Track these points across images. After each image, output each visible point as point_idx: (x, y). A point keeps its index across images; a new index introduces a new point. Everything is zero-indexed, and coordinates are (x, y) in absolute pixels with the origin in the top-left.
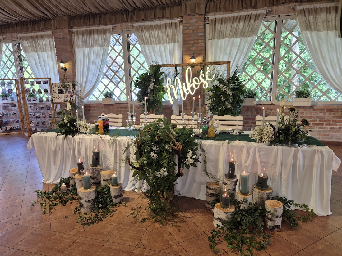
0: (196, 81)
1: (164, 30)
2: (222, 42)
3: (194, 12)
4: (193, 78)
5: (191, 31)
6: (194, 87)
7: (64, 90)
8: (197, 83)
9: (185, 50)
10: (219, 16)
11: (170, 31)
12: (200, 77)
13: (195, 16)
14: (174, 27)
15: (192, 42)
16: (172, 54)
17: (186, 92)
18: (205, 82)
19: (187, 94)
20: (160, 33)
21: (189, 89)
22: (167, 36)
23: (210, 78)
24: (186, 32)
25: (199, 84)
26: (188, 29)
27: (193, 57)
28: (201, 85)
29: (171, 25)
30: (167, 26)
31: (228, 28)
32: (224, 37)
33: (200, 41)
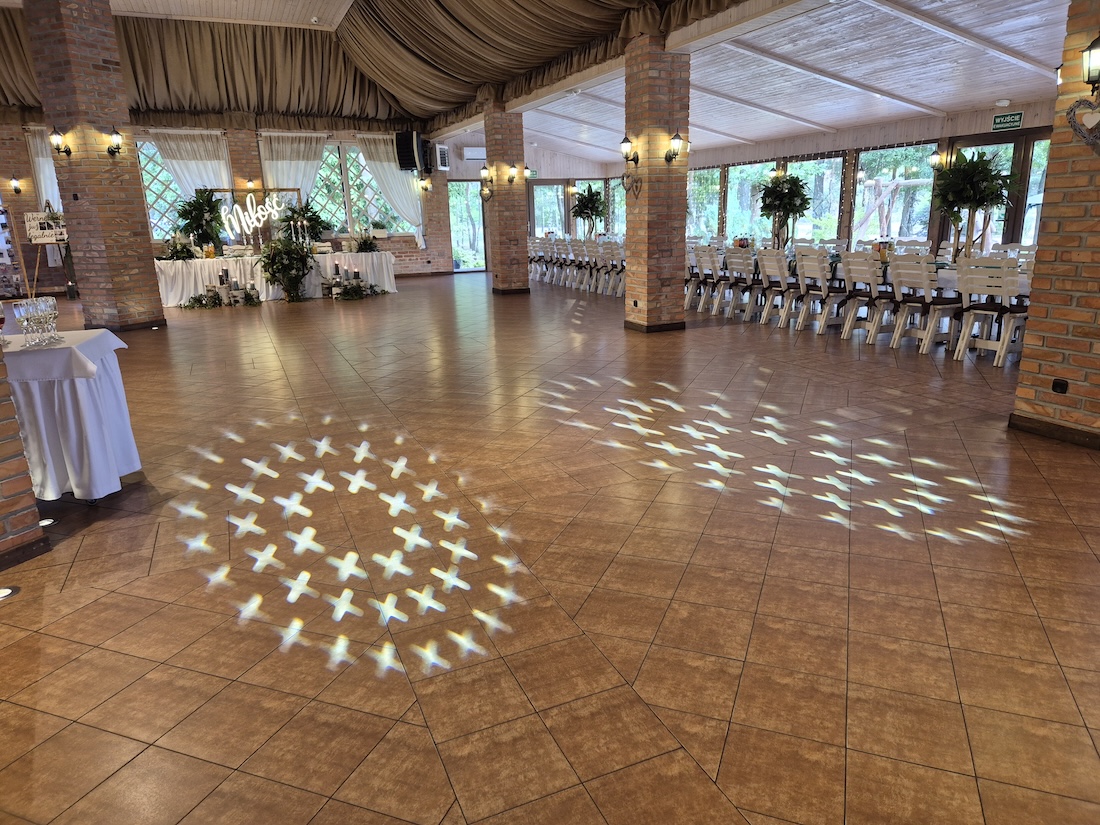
0: (262, 209)
1: (200, 143)
2: (283, 165)
3: (242, 126)
4: (257, 206)
5: (241, 149)
6: (261, 217)
7: (53, 224)
8: (263, 213)
9: (235, 170)
10: (275, 133)
11: (209, 145)
12: (267, 205)
13: (244, 131)
14: (215, 140)
15: (244, 161)
16: (217, 175)
17: (250, 224)
18: (274, 212)
19: (252, 226)
20: (195, 145)
21: (254, 219)
22: (206, 150)
23: (279, 206)
24: (235, 148)
25: (266, 213)
26: (236, 145)
27: (250, 180)
28: (270, 215)
29: (210, 137)
30: (205, 139)
31: (287, 148)
32: (283, 159)
33: (254, 161)
